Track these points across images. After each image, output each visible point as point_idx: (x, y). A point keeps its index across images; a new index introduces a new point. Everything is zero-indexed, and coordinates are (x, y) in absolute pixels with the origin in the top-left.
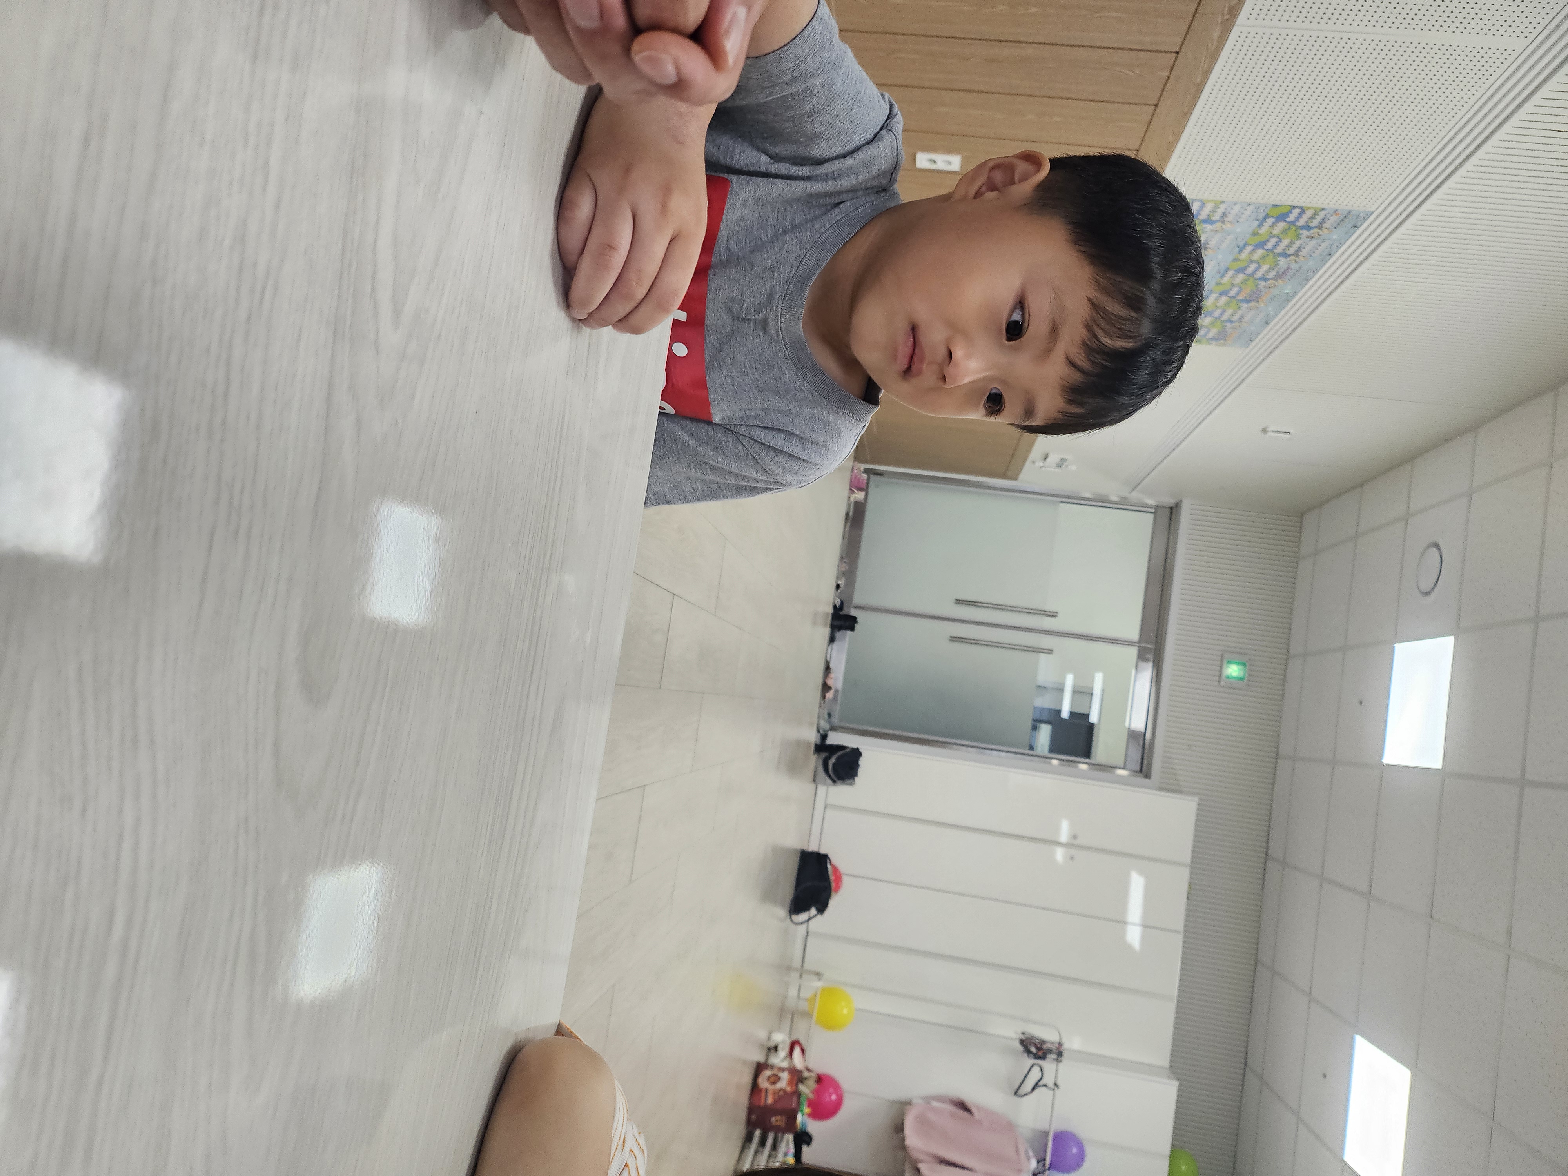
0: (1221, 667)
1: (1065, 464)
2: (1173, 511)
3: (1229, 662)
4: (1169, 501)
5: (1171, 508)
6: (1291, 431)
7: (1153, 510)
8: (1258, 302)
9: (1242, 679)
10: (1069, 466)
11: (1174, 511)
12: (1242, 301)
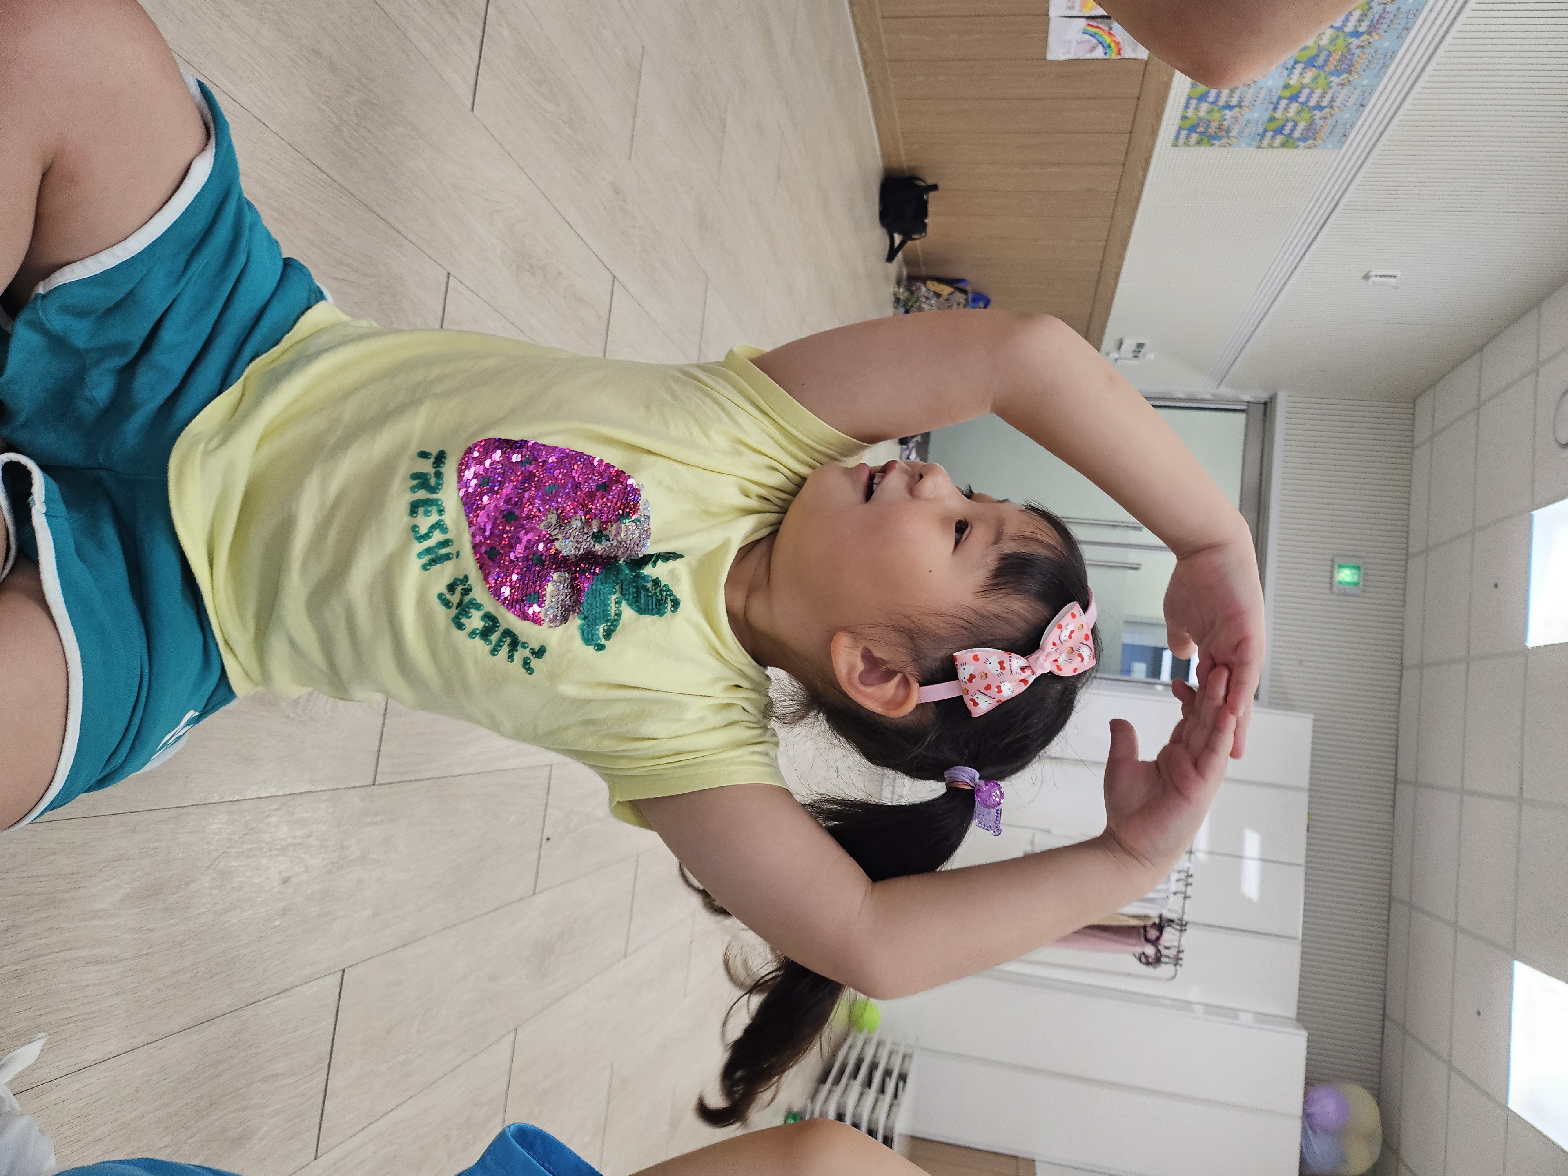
0: (1332, 572)
1: (1143, 351)
2: (1267, 407)
3: (1340, 566)
4: (1264, 396)
5: (1265, 404)
6: (1398, 274)
7: (1244, 407)
8: (1350, 73)
9: (1356, 584)
10: (1148, 356)
11: (1269, 405)
12: (1332, 73)
